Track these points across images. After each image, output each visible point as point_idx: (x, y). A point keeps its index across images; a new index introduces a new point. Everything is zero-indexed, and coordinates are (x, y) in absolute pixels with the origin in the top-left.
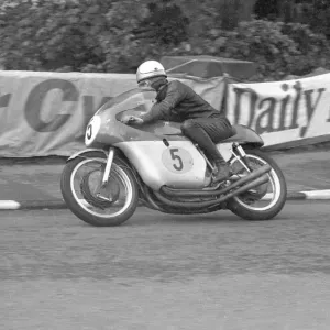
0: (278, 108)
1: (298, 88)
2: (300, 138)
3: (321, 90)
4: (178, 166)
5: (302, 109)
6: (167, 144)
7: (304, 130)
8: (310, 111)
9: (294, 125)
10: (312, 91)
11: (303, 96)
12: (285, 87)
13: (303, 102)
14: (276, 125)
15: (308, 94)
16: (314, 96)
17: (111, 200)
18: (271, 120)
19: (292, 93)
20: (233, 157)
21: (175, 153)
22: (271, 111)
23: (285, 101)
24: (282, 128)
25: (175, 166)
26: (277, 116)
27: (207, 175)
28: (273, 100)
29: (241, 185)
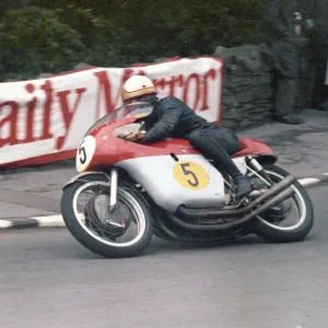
0: (22, 114)
1: (47, 88)
2: (56, 151)
3: (80, 91)
4: (194, 182)
5: (57, 115)
6: (177, 159)
7: (61, 141)
8: (68, 117)
9: (46, 135)
10: (68, 92)
11: (56, 99)
12: (30, 89)
13: (56, 106)
14: (21, 135)
15: (63, 95)
16: (72, 98)
17: (124, 226)
18: (13, 130)
19: (41, 95)
20: (248, 172)
21: (187, 168)
22: (12, 118)
23: (32, 105)
24: (30, 138)
25: (189, 182)
26: (21, 125)
27: (226, 193)
28: (14, 106)
29: (263, 202)
